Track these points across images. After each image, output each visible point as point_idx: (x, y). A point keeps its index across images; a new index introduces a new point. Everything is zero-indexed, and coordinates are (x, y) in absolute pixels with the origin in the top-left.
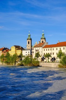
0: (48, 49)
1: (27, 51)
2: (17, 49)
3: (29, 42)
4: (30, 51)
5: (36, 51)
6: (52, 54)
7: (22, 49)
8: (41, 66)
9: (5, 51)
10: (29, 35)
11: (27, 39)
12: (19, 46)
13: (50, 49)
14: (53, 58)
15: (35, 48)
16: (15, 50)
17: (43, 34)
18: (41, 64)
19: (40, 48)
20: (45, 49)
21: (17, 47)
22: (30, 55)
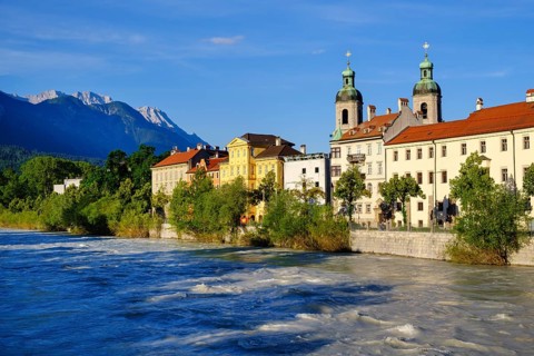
1: (310, 165)
2: (257, 151)
3: (345, 113)
4: (320, 163)
5: (353, 160)
9: (203, 163)
10: (347, 73)
11: (338, 99)
12: (272, 138)
13: (425, 147)
16: (246, 158)
17: (425, 64)
20: (402, 149)
22: (322, 186)
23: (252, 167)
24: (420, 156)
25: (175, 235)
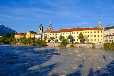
0: (53, 34)
1: (39, 35)
2: (31, 33)
3: (41, 29)
4: (40, 35)
5: (45, 35)
6: (56, 37)
7: (35, 34)
8: (48, 46)
9: (23, 35)
10: (41, 24)
11: (40, 27)
12: (33, 32)
13: (54, 34)
14: (56, 40)
15: (44, 33)
16: (30, 34)
17: (51, 24)
18: (48, 44)
19: (48, 33)
20: (51, 34)
21: (32, 32)
22: (41, 38)
23: (31, 35)
24: (52, 35)
25: (20, 44)
